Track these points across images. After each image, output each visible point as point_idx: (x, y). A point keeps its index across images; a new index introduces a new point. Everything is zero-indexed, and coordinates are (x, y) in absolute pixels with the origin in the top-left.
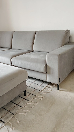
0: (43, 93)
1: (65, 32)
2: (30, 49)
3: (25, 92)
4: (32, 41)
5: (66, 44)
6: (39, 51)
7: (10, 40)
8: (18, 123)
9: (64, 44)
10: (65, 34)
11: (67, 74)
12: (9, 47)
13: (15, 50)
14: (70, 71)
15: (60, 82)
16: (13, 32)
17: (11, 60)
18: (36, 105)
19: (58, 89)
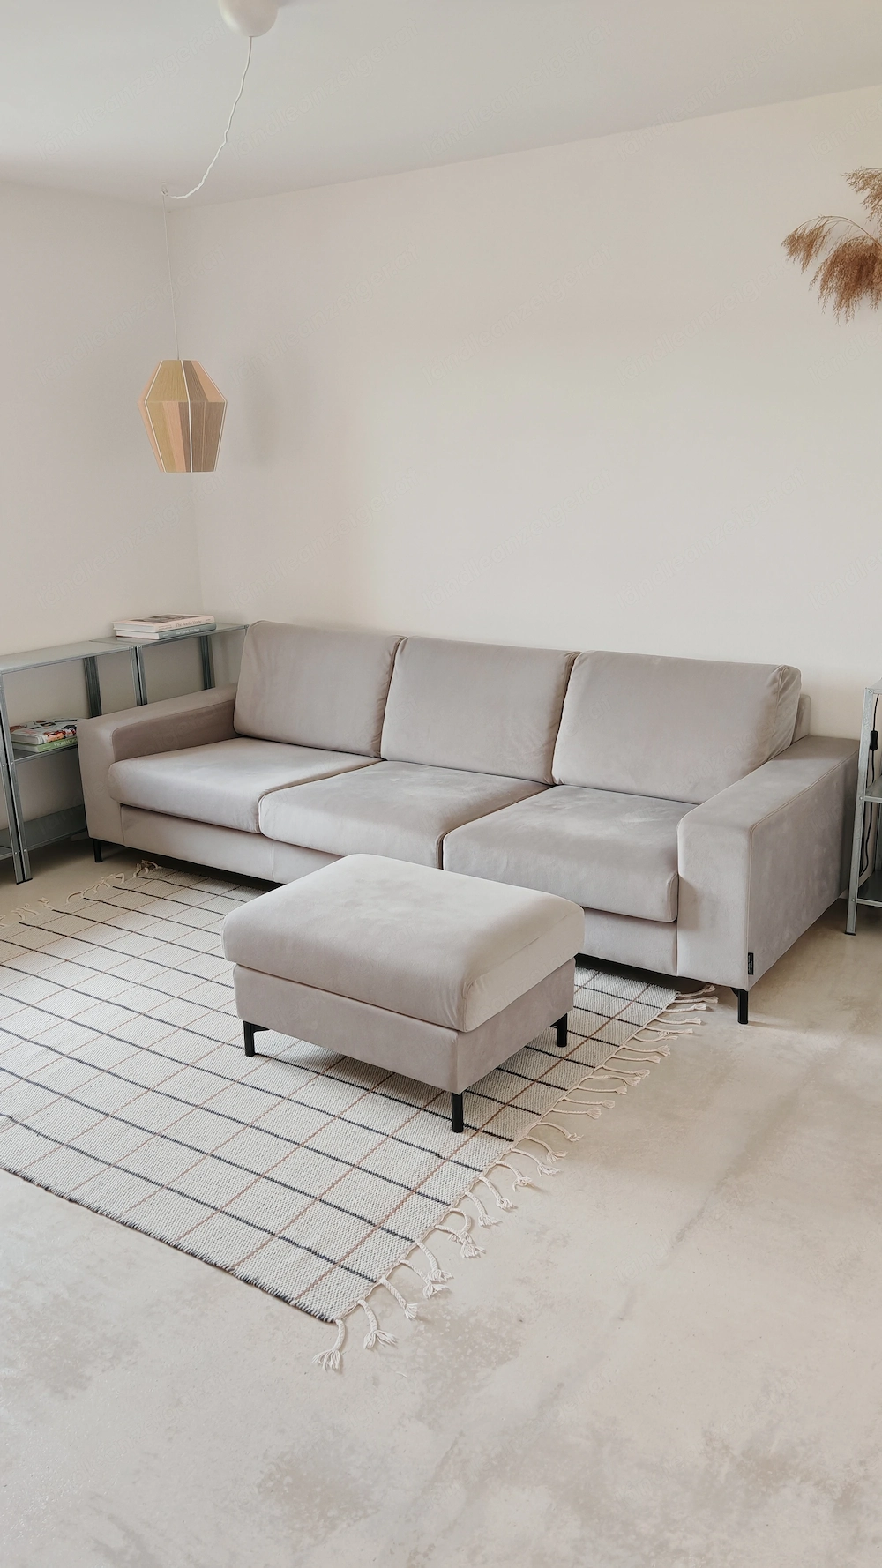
0: (661, 1037)
1: (774, 681)
2: (535, 771)
3: (561, 1025)
4: (545, 720)
5: (778, 755)
6: (600, 783)
7: (372, 697)
8: (574, 1140)
9: (767, 754)
10: (774, 693)
11: (789, 936)
12: (364, 744)
13: (426, 774)
14: (809, 919)
15: (751, 972)
16: (399, 644)
17: (441, 844)
18: (636, 1083)
19: (743, 1019)
